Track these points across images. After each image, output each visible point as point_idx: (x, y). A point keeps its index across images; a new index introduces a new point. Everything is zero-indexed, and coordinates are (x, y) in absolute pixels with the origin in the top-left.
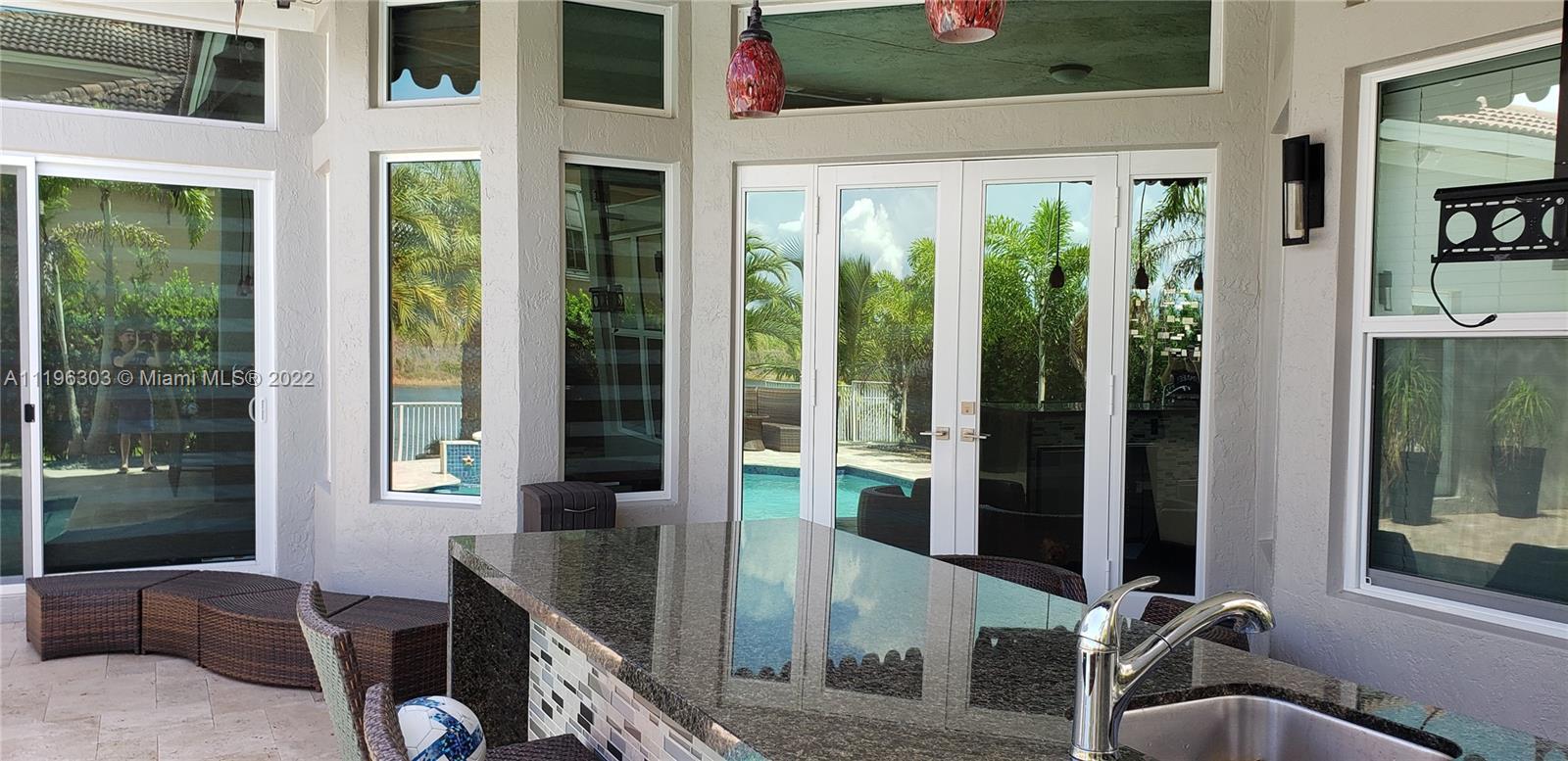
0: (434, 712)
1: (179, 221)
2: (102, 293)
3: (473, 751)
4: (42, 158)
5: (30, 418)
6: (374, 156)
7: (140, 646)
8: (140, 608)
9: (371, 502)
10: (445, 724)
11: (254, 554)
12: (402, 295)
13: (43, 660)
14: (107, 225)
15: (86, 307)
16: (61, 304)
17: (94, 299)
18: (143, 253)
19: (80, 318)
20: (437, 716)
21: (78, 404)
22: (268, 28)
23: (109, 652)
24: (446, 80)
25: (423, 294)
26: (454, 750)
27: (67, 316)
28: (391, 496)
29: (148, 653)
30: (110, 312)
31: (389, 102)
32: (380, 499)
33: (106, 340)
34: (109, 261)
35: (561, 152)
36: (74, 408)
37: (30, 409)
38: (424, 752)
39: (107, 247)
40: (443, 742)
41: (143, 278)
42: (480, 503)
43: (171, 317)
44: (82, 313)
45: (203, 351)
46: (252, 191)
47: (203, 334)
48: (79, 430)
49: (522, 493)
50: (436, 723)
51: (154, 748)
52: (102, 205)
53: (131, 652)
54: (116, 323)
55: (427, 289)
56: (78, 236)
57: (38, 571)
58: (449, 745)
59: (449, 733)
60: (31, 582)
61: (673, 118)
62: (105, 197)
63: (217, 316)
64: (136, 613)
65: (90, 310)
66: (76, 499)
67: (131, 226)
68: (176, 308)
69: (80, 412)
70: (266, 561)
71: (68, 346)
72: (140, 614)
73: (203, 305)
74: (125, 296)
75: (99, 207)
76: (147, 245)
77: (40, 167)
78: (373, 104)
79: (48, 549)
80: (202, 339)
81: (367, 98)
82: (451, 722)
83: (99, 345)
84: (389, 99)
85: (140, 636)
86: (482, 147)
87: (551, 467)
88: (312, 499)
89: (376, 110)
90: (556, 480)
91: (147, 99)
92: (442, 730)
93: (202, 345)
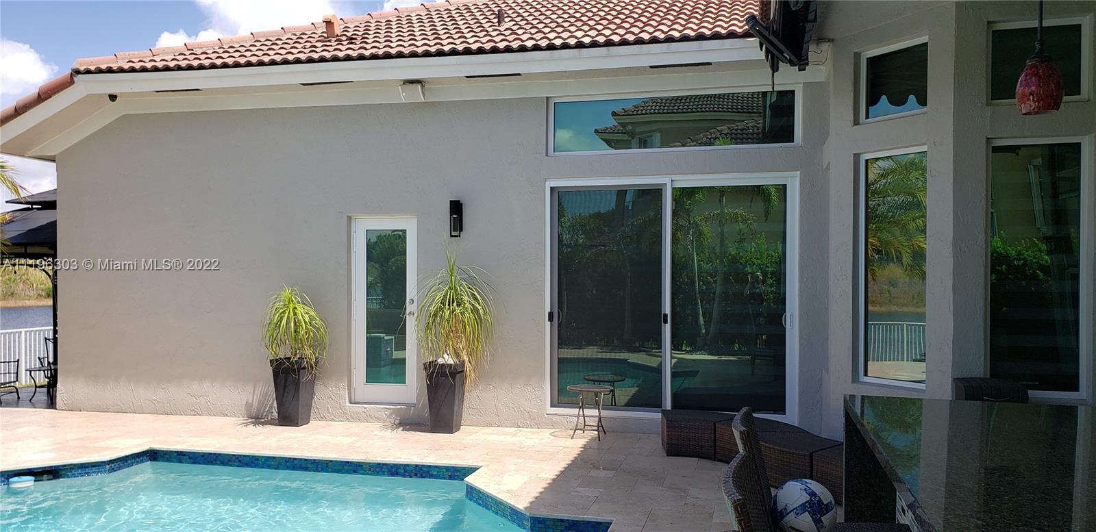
0: (804, 487)
1: (759, 205)
2: (718, 251)
3: (825, 514)
4: (674, 178)
5: (666, 322)
6: (857, 157)
7: (715, 456)
8: (715, 433)
9: (852, 382)
10: (809, 494)
11: (785, 411)
12: (903, 245)
13: (668, 456)
14: (722, 212)
15: (709, 261)
16: (695, 258)
17: (714, 255)
18: (742, 226)
19: (706, 267)
20: (805, 489)
21: (703, 316)
22: (797, 84)
23: (699, 457)
24: (912, 98)
25: (918, 246)
26: (813, 510)
27: (699, 265)
28: (866, 379)
29: (719, 461)
30: (722, 262)
31: (868, 120)
32: (858, 381)
33: (719, 278)
34: (722, 233)
35: (988, 138)
36: (701, 318)
37: (666, 315)
38: (796, 508)
39: (721, 225)
40: (807, 504)
41: (741, 241)
42: (925, 388)
43: (754, 264)
44: (708, 264)
45: (771, 286)
46: (786, 185)
47: (773, 273)
48: (704, 331)
49: (954, 384)
50: (804, 493)
51: (712, 511)
52: (720, 201)
53: (710, 458)
54: (725, 269)
55: (920, 242)
56: (706, 219)
57: (669, 407)
58: (810, 507)
59: (811, 500)
60: (664, 412)
61: (1088, 101)
62: (722, 196)
63: (780, 264)
64: (713, 436)
65: (711, 262)
66: (698, 372)
67: (737, 210)
68: (758, 259)
69: (704, 322)
70: (792, 416)
71: (699, 283)
72: (715, 437)
73: (772, 256)
74: (730, 253)
75: (718, 201)
76: (744, 221)
77: (674, 183)
78: (856, 122)
79: (675, 396)
80: (771, 278)
81: (852, 119)
82: (813, 494)
83: (715, 282)
84: (867, 117)
85: (715, 450)
86: (928, 142)
87: (978, 367)
88: (821, 379)
89: (858, 126)
90: (982, 376)
91: (753, 130)
92: (807, 498)
93: (771, 281)
